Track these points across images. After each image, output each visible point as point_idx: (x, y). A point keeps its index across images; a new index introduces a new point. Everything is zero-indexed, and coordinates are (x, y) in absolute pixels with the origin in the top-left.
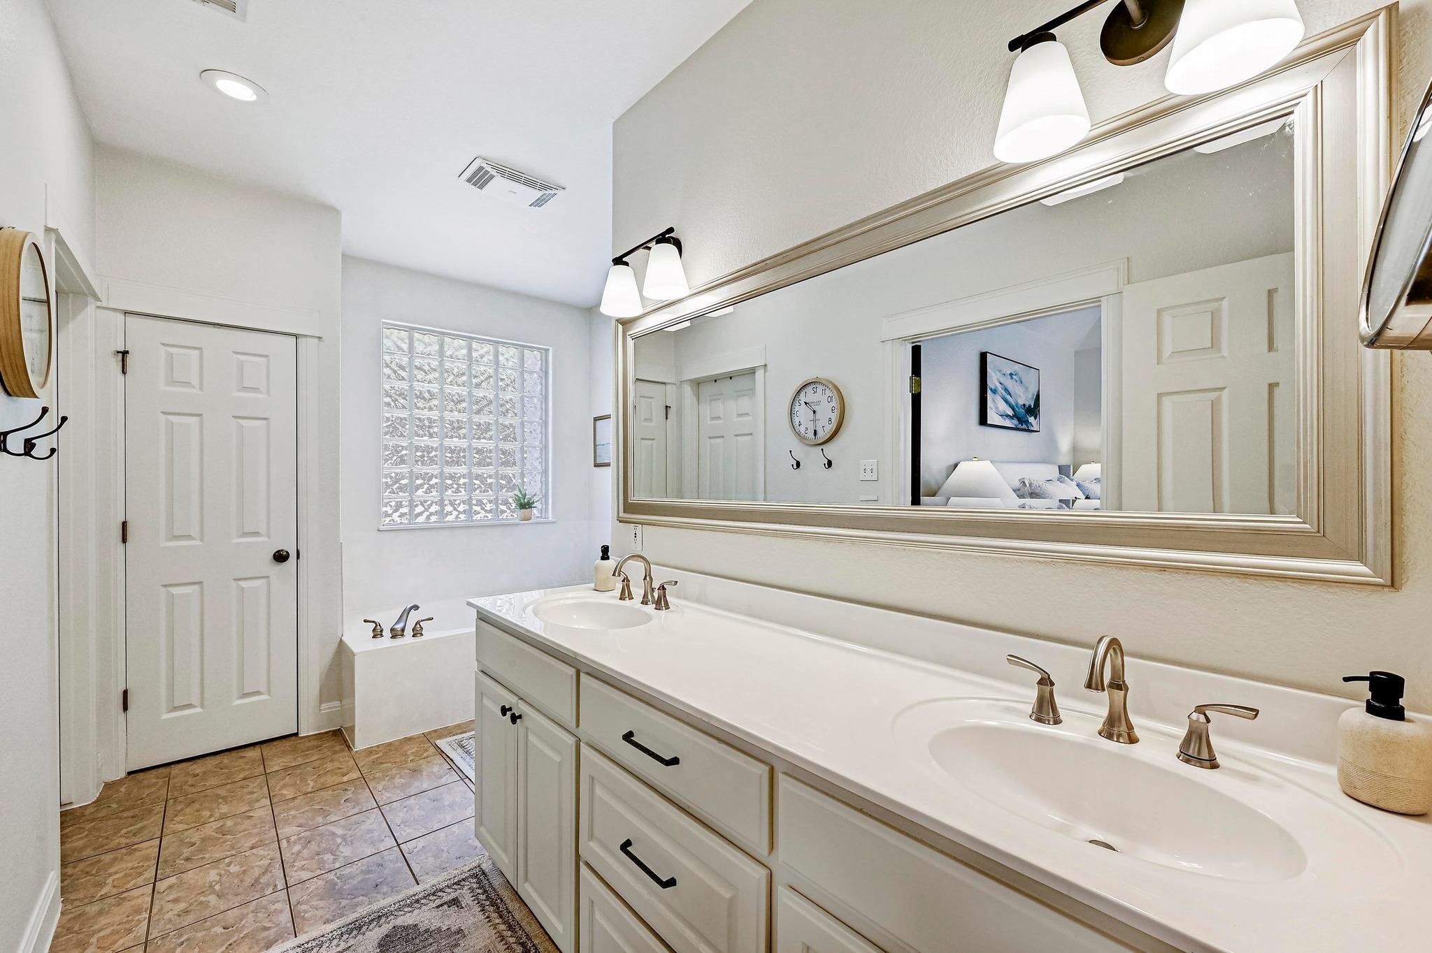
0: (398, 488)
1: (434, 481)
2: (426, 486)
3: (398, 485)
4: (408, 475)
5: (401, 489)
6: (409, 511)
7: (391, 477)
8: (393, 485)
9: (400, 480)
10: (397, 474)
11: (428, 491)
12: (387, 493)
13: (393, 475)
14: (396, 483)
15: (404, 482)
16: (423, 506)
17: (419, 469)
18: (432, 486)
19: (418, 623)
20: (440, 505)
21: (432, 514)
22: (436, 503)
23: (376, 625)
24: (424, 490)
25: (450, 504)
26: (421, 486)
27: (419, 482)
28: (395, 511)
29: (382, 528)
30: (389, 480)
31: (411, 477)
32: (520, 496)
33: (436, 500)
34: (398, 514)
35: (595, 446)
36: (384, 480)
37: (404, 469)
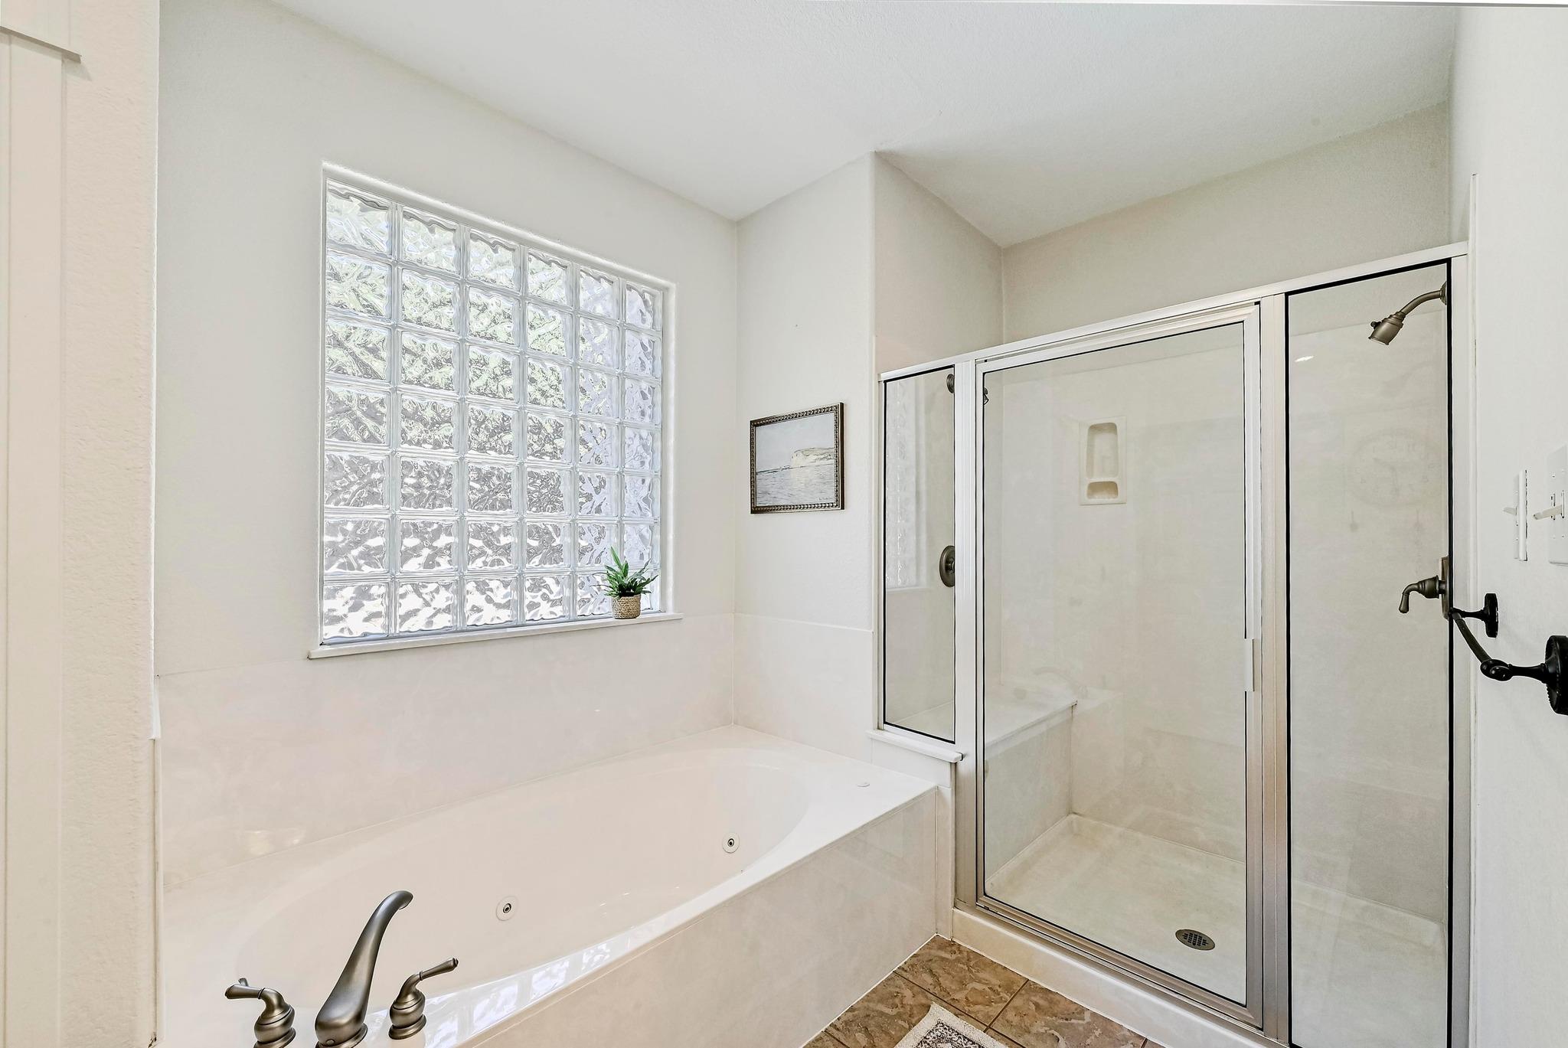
0: (362, 556)
1: (443, 541)
2: (426, 552)
3: (361, 549)
4: (382, 527)
5: (368, 556)
6: (388, 608)
7: (344, 532)
8: (349, 548)
9: (364, 537)
10: (358, 525)
11: (430, 563)
12: (334, 569)
13: (350, 527)
14: (357, 544)
15: (374, 542)
16: (420, 595)
17: (409, 515)
18: (438, 552)
19: (408, 988)
20: (456, 592)
21: (438, 611)
22: (447, 587)
23: (270, 1009)
24: (422, 560)
25: (478, 590)
26: (415, 551)
27: (411, 542)
28: (355, 608)
29: (319, 651)
30: (340, 538)
31: (391, 533)
32: (617, 568)
33: (448, 580)
34: (362, 613)
35: (753, 474)
36: (327, 539)
37: (375, 514)
